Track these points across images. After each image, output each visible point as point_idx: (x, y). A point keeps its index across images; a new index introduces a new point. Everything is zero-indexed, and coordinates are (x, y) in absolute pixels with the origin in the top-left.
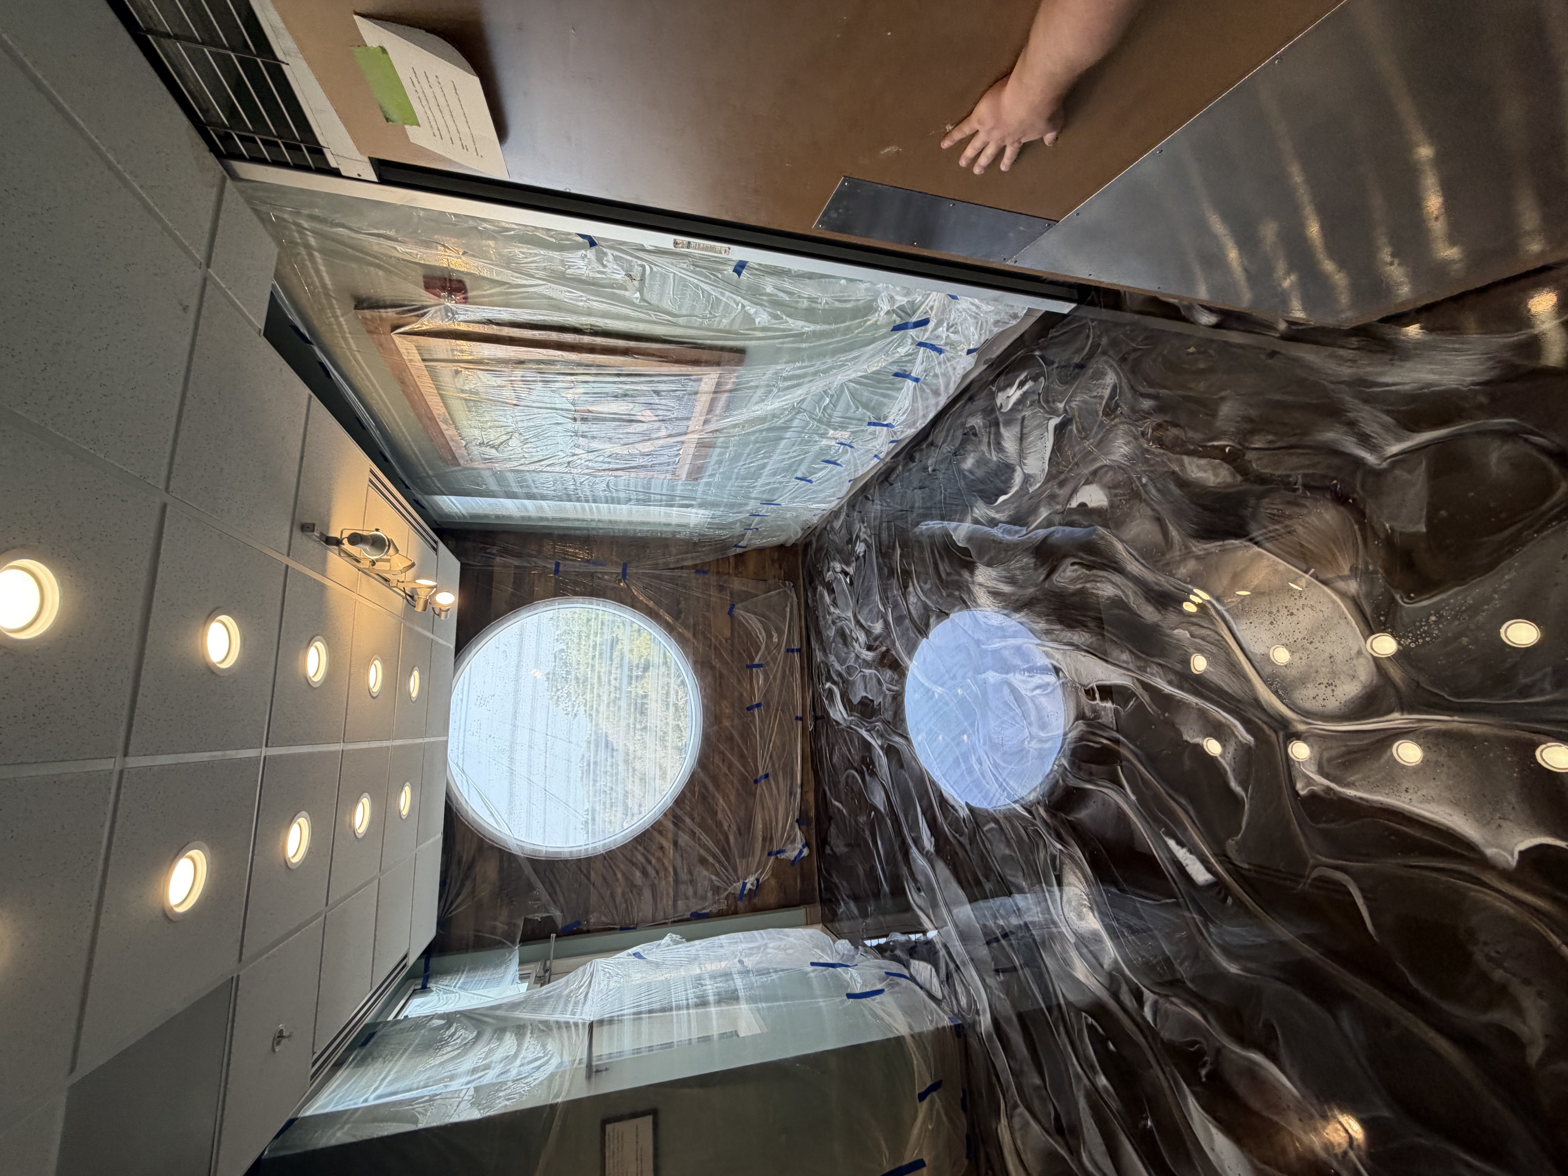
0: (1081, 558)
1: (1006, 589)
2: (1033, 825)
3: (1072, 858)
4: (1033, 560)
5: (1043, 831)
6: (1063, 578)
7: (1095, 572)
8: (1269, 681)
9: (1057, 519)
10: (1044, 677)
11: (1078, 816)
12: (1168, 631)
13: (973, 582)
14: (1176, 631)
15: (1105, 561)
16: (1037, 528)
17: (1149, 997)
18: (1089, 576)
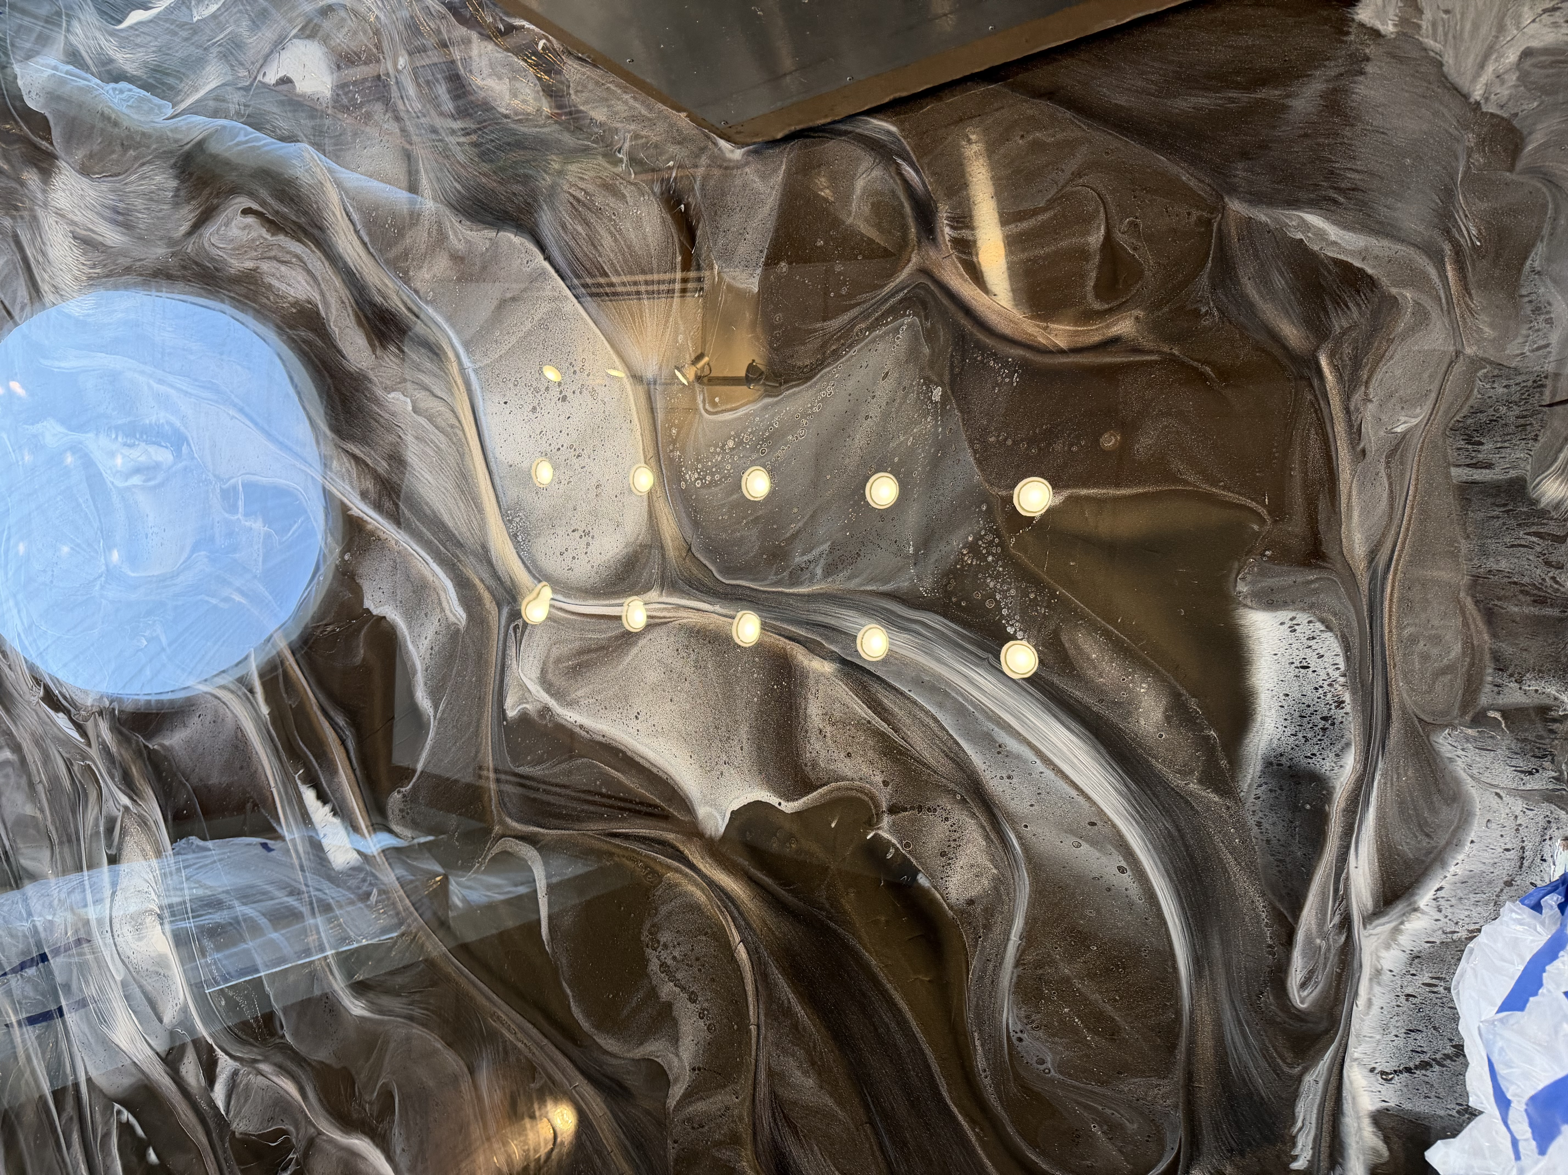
0: (263, 203)
1: (112, 236)
2: (84, 756)
3: (143, 822)
4: (174, 183)
5: (100, 767)
6: (223, 238)
7: (282, 239)
8: (508, 515)
9: (235, 98)
10: (152, 449)
11: (167, 742)
12: (379, 392)
13: (46, 205)
14: (392, 395)
15: (303, 220)
16: (193, 110)
17: (225, 1065)
18: (270, 247)
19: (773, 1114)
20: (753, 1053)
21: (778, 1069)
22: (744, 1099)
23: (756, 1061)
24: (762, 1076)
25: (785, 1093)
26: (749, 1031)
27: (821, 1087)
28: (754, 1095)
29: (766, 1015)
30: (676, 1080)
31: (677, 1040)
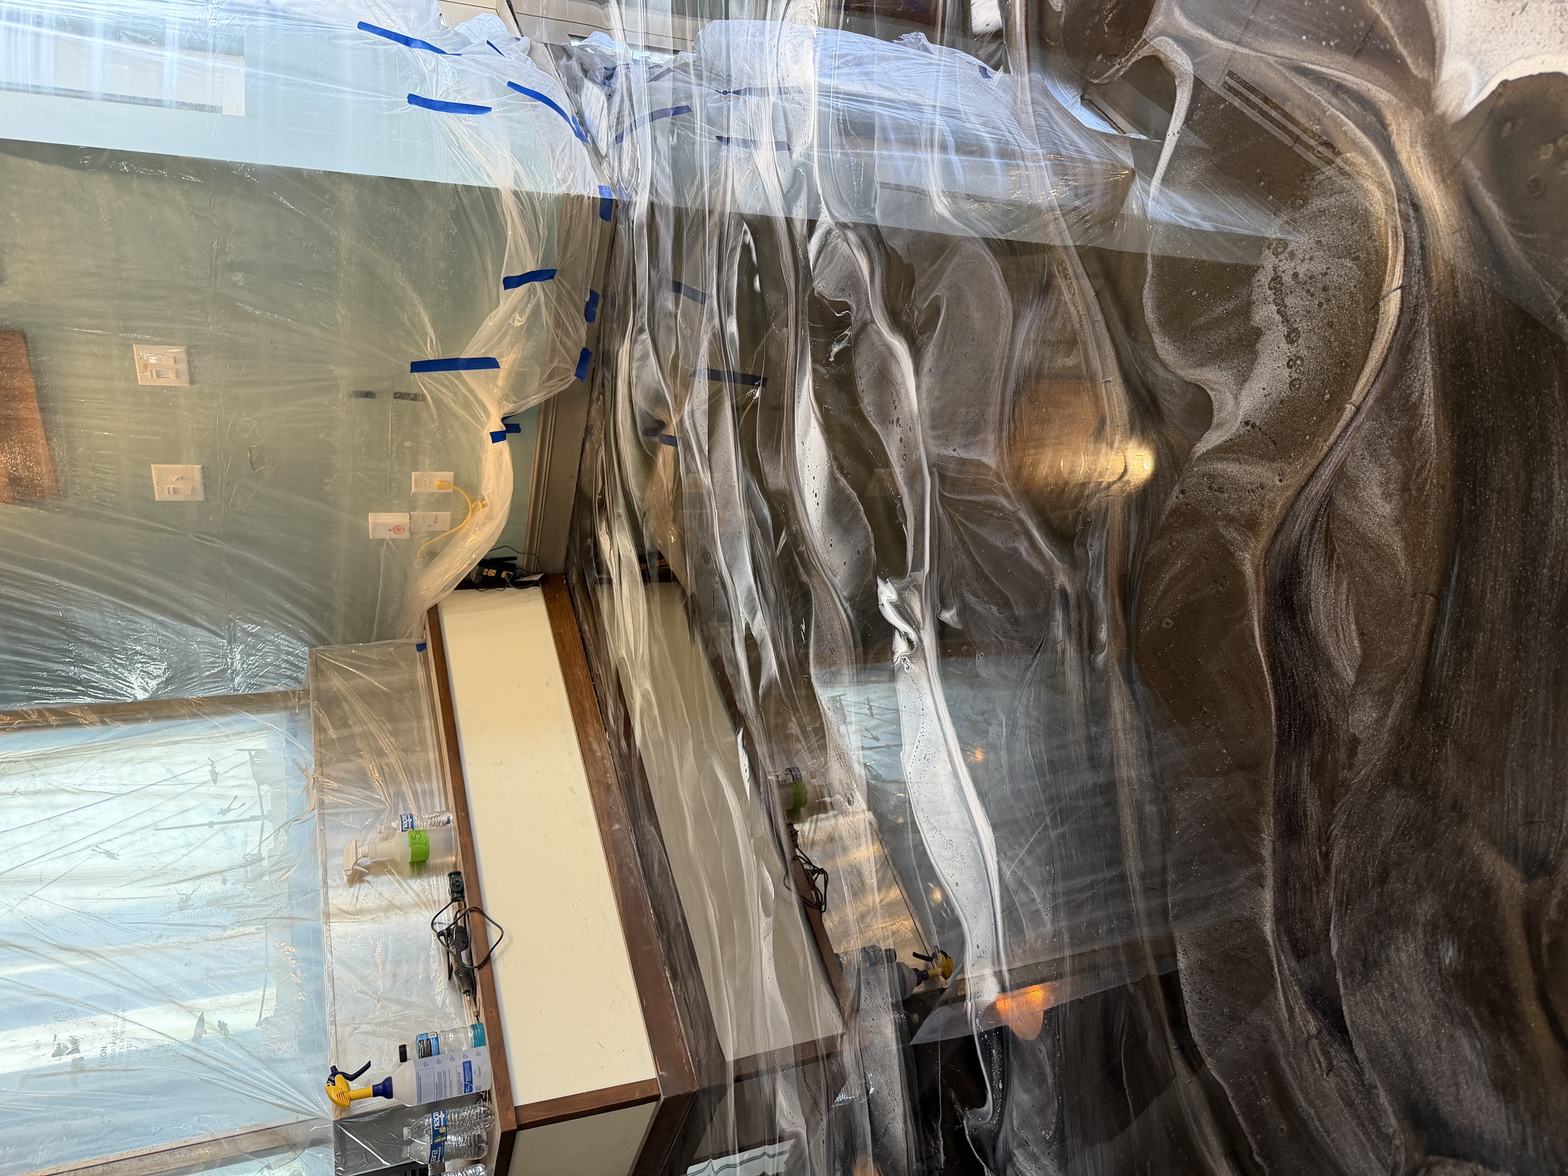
17: (825, 221)
19: (1315, 521)
20: (1332, 438)
21: (1351, 471)
22: (1287, 487)
23: (1331, 449)
24: (1327, 472)
25: (1343, 504)
26: (1341, 410)
27: (1398, 523)
28: (1303, 488)
29: (1377, 400)
30: (1220, 425)
31: (1245, 381)
